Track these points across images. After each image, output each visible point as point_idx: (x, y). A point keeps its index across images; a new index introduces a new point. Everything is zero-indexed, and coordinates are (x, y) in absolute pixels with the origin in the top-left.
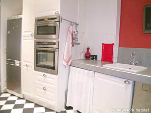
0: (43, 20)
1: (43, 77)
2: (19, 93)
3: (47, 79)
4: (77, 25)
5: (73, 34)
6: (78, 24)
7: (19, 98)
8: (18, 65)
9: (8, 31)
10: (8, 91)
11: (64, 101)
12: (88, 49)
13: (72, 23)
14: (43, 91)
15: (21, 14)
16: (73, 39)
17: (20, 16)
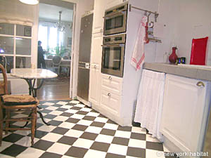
0: (111, 11)
1: (108, 81)
2: (87, 100)
3: (112, 82)
4: (156, 15)
5: (149, 27)
6: (158, 15)
7: (87, 107)
8: (88, 68)
9: (81, 29)
10: (78, 98)
11: (132, 115)
12: (174, 49)
13: (147, 13)
14: (108, 97)
15: (93, 9)
16: (147, 33)
17: (91, 12)
